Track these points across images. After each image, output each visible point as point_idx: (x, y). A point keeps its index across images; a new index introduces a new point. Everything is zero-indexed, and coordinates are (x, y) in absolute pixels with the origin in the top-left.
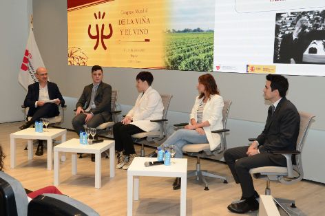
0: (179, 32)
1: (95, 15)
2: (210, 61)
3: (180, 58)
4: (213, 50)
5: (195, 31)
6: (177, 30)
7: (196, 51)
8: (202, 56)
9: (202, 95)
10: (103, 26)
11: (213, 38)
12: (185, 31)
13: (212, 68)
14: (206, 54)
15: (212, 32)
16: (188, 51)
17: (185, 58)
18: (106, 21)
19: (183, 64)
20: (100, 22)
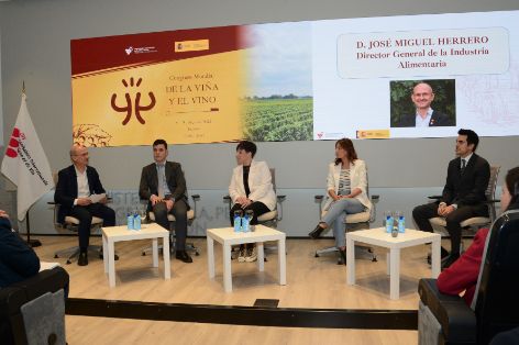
0: (263, 98)
1: (124, 82)
2: (308, 130)
3: (267, 128)
4: (312, 117)
5: (286, 97)
6: (260, 96)
7: (288, 119)
8: (298, 124)
9: (338, 161)
10: (139, 95)
11: (312, 105)
12: (273, 98)
13: (312, 136)
14: (303, 122)
15: (310, 98)
16: (278, 119)
17: (273, 128)
18: (144, 90)
19: (271, 135)
20: (133, 91)
